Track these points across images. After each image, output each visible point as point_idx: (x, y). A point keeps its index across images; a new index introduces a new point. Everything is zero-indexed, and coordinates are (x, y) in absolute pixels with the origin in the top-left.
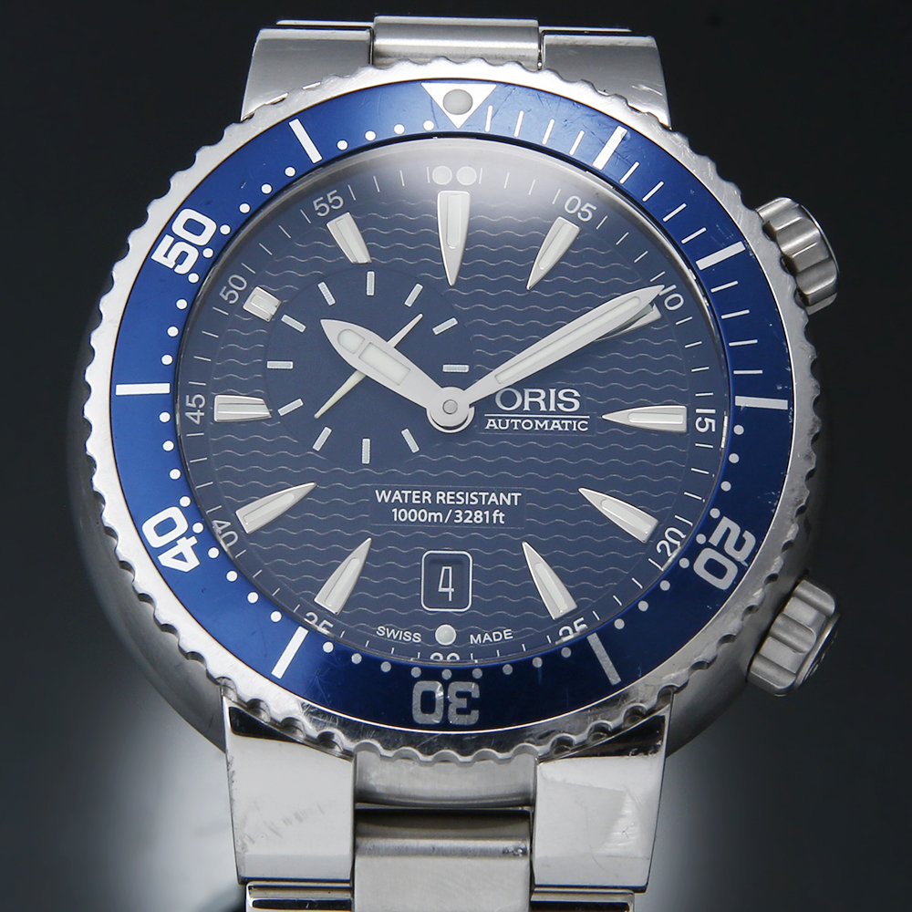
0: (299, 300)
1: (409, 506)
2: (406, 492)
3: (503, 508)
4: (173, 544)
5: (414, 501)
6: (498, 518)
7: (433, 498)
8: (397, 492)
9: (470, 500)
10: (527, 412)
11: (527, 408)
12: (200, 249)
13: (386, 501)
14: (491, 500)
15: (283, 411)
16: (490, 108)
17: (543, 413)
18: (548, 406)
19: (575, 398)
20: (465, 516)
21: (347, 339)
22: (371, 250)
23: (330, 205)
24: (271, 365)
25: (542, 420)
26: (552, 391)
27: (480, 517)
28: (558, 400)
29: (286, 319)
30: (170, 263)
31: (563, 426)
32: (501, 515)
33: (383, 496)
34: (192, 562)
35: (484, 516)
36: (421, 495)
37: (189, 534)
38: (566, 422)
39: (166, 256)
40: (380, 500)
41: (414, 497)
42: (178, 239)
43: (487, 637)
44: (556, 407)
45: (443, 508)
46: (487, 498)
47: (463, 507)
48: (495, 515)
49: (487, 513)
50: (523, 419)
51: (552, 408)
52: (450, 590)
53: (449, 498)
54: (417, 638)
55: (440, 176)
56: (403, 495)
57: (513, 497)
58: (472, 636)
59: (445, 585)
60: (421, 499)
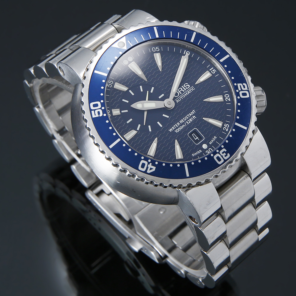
0: (122, 106)
1: (177, 128)
2: (174, 126)
3: (194, 115)
4: (147, 168)
5: (177, 126)
6: (194, 117)
7: (180, 123)
8: (173, 127)
9: (187, 118)
10: (182, 94)
11: (181, 93)
12: (101, 108)
13: (172, 130)
14: (190, 115)
15: (138, 129)
16: (128, 41)
17: (184, 92)
18: (184, 90)
19: (188, 84)
20: (188, 122)
21: (138, 105)
22: (127, 86)
23: (110, 84)
24: (128, 122)
25: (185, 93)
26: (182, 86)
27: (191, 120)
28: (185, 87)
29: (122, 112)
30: (97, 116)
31: (190, 91)
32: (194, 116)
33: (171, 130)
34: (154, 168)
35: (192, 119)
36: (177, 124)
37: (149, 163)
38: (190, 90)
39: (95, 115)
40: (171, 131)
41: (176, 126)
42: (94, 110)
43: (212, 141)
44: (186, 89)
45: (183, 124)
46: (189, 115)
47: (187, 120)
48: (193, 117)
49: (192, 118)
50: (182, 96)
51: (185, 90)
52: (197, 138)
53: (182, 121)
54: (201, 151)
55: (125, 62)
56: (174, 127)
57: (193, 111)
58: (210, 143)
59: (196, 138)
60: (178, 125)
